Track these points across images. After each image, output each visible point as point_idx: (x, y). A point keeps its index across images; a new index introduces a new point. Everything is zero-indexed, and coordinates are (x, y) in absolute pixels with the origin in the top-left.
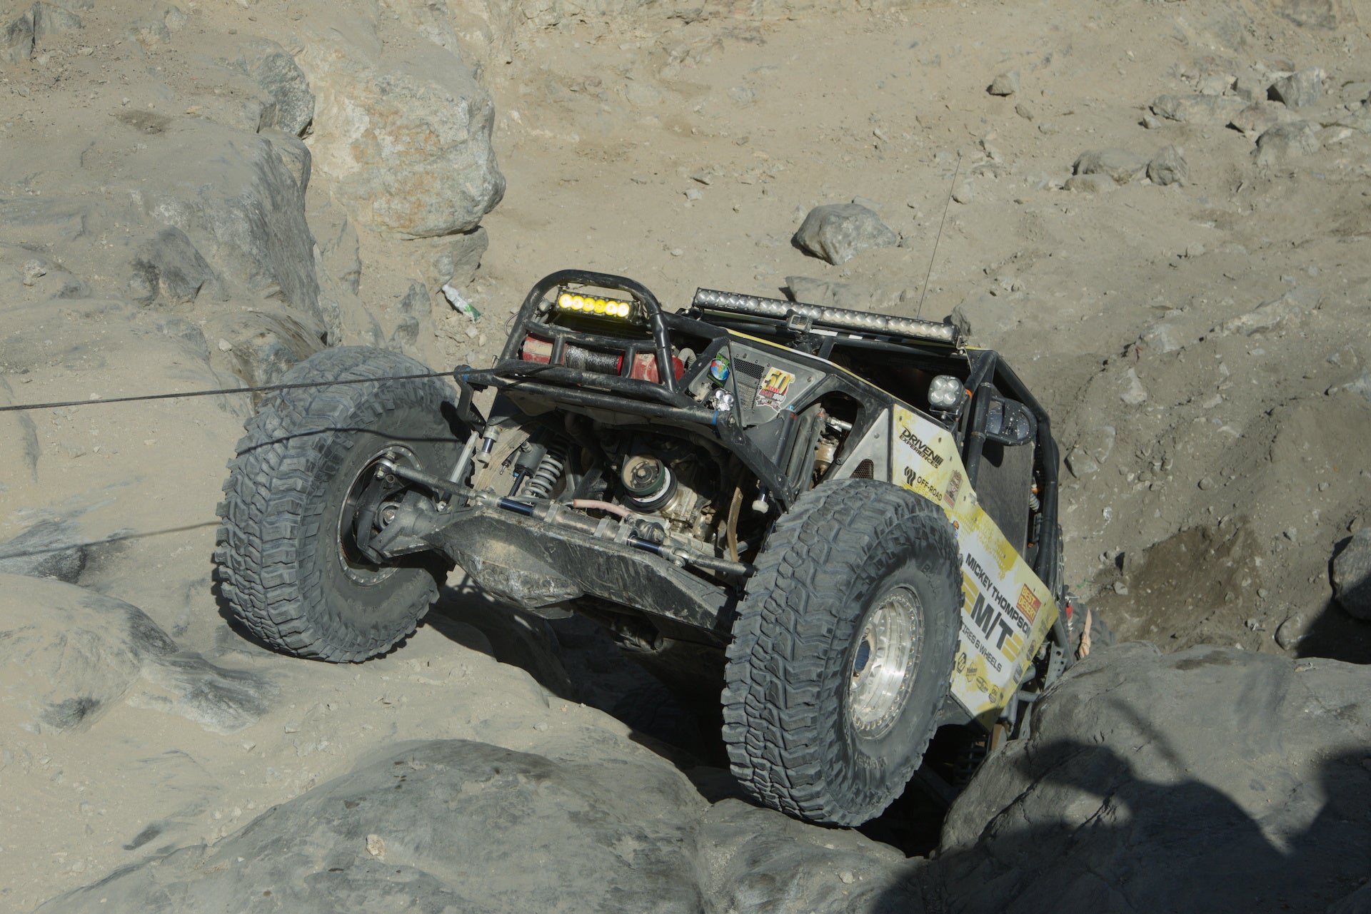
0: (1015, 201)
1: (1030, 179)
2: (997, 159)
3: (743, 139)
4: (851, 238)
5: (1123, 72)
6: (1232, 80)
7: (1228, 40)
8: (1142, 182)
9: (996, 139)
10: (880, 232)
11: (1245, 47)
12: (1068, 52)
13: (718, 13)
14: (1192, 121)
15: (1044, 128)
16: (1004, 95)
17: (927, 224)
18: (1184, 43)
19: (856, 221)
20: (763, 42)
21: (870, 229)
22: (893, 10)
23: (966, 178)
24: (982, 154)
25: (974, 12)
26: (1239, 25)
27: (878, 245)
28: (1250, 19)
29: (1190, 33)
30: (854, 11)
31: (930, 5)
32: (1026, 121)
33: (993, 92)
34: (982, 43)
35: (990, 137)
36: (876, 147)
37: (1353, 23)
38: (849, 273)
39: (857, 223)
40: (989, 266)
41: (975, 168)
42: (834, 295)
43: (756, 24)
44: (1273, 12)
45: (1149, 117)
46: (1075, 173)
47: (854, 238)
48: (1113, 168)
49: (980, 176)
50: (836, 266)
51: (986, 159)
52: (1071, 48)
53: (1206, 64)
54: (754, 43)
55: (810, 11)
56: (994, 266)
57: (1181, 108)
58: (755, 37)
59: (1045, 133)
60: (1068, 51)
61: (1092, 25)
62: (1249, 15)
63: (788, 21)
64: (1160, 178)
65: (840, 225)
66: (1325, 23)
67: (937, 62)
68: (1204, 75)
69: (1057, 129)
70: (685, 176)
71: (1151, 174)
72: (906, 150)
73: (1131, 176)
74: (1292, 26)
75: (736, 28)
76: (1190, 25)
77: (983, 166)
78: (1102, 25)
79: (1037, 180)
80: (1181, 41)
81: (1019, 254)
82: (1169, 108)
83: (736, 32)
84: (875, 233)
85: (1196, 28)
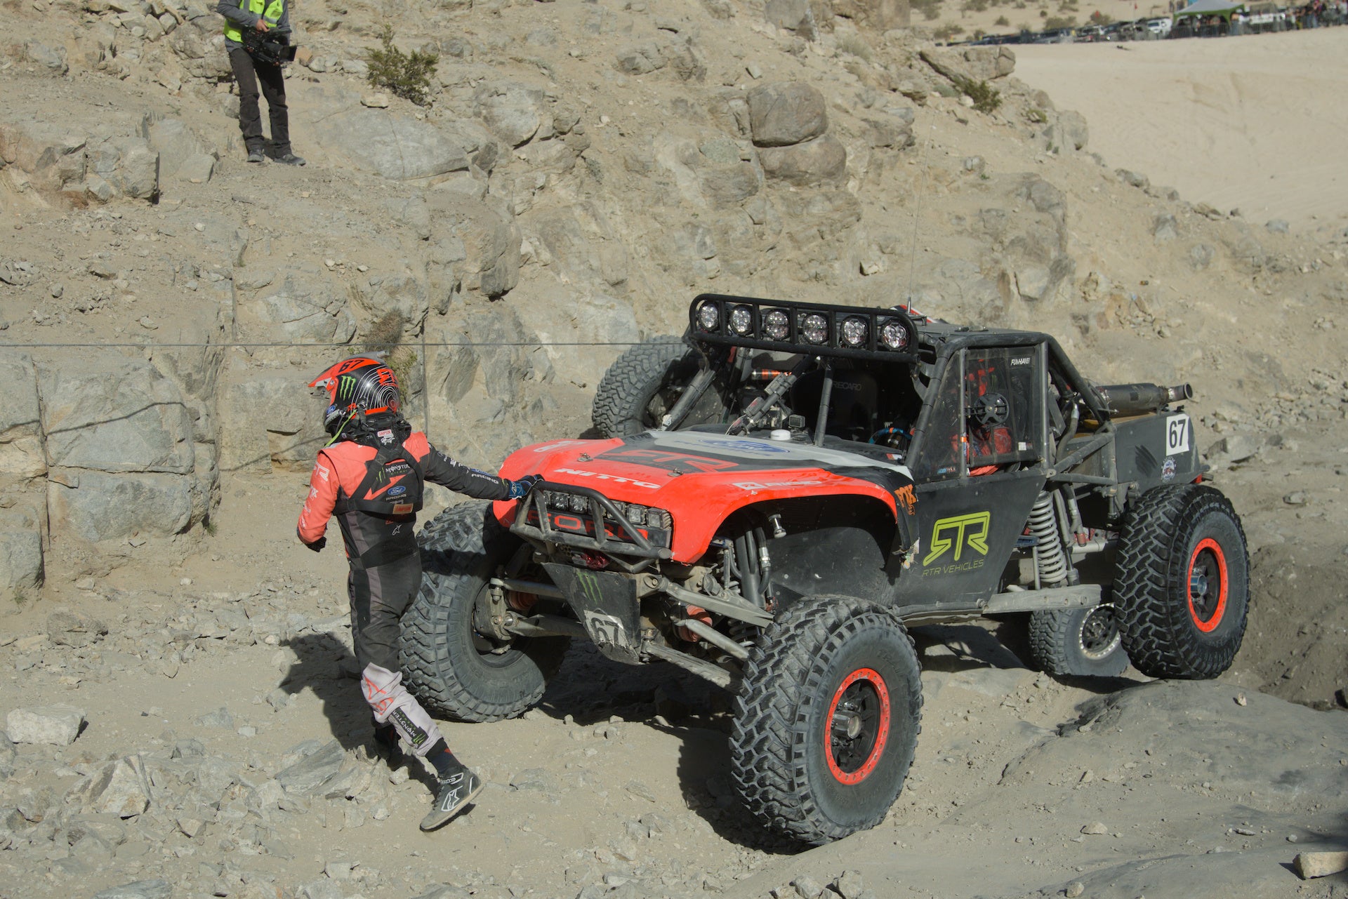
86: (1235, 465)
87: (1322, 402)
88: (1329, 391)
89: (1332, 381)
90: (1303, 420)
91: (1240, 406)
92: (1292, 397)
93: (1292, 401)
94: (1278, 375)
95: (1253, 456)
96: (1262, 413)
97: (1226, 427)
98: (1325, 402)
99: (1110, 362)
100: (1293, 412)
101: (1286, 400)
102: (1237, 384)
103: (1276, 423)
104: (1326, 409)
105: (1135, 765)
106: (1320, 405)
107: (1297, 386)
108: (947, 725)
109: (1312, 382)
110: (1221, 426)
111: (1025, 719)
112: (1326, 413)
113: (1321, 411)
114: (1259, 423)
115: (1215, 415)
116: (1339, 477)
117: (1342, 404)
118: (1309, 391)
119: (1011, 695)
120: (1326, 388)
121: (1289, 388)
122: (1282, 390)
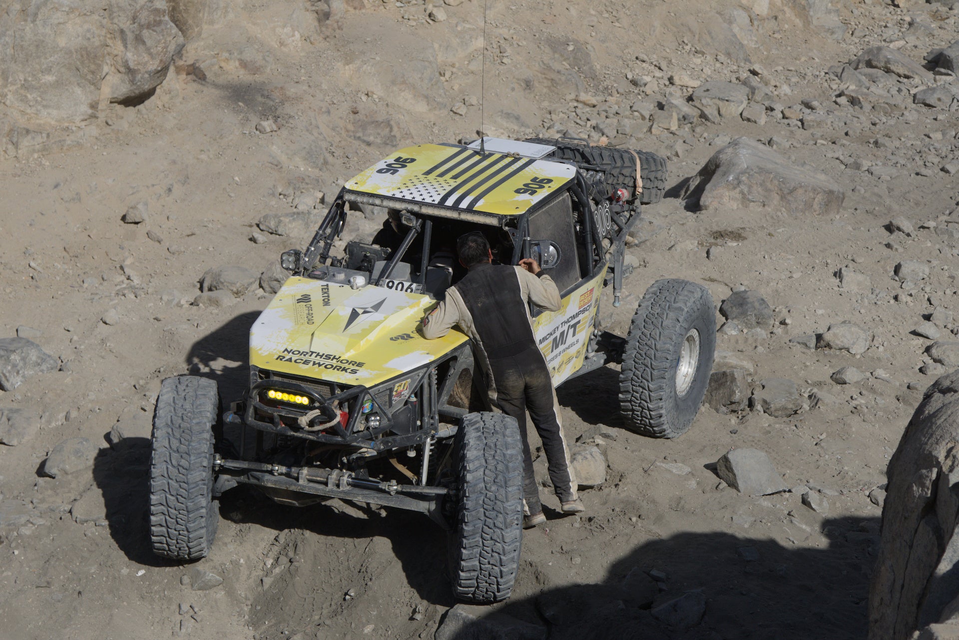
0: (155, 319)
1: (165, 298)
2: (136, 281)
4: (19, 368)
5: (232, 195)
6: (320, 195)
7: (314, 162)
8: (256, 292)
9: (133, 263)
10: (43, 360)
11: (328, 167)
12: (185, 182)
14: (291, 235)
15: (172, 249)
16: (136, 223)
17: (82, 347)
18: (279, 167)
19: (22, 352)
21: (34, 358)
22: (36, 156)
23: (111, 300)
24: (123, 278)
25: (105, 153)
26: (321, 149)
27: (42, 371)
28: (329, 142)
29: (283, 158)
30: (2, 159)
31: (67, 149)
32: (158, 244)
33: (127, 221)
34: (114, 180)
35: (128, 262)
36: (32, 278)
37: (410, 140)
38: (20, 398)
39: (23, 354)
40: (138, 383)
41: (118, 290)
42: (9, 420)
44: (347, 136)
45: (257, 234)
46: (201, 289)
47: (21, 368)
48: (232, 284)
49: (123, 298)
50: (8, 392)
51: (126, 281)
52: (188, 178)
53: (298, 183)
56: (142, 382)
57: (282, 225)
59: (173, 254)
60: (186, 180)
61: (203, 157)
62: (328, 139)
64: (271, 288)
65: (8, 358)
66: (388, 142)
67: (77, 198)
68: (298, 193)
69: (183, 249)
71: (263, 285)
72: (58, 278)
73: (247, 288)
74: (363, 146)
76: (282, 152)
77: (125, 288)
78: (211, 156)
79: (171, 298)
80: (277, 166)
81: (162, 369)
82: (273, 224)
84: (39, 361)
85: (287, 154)
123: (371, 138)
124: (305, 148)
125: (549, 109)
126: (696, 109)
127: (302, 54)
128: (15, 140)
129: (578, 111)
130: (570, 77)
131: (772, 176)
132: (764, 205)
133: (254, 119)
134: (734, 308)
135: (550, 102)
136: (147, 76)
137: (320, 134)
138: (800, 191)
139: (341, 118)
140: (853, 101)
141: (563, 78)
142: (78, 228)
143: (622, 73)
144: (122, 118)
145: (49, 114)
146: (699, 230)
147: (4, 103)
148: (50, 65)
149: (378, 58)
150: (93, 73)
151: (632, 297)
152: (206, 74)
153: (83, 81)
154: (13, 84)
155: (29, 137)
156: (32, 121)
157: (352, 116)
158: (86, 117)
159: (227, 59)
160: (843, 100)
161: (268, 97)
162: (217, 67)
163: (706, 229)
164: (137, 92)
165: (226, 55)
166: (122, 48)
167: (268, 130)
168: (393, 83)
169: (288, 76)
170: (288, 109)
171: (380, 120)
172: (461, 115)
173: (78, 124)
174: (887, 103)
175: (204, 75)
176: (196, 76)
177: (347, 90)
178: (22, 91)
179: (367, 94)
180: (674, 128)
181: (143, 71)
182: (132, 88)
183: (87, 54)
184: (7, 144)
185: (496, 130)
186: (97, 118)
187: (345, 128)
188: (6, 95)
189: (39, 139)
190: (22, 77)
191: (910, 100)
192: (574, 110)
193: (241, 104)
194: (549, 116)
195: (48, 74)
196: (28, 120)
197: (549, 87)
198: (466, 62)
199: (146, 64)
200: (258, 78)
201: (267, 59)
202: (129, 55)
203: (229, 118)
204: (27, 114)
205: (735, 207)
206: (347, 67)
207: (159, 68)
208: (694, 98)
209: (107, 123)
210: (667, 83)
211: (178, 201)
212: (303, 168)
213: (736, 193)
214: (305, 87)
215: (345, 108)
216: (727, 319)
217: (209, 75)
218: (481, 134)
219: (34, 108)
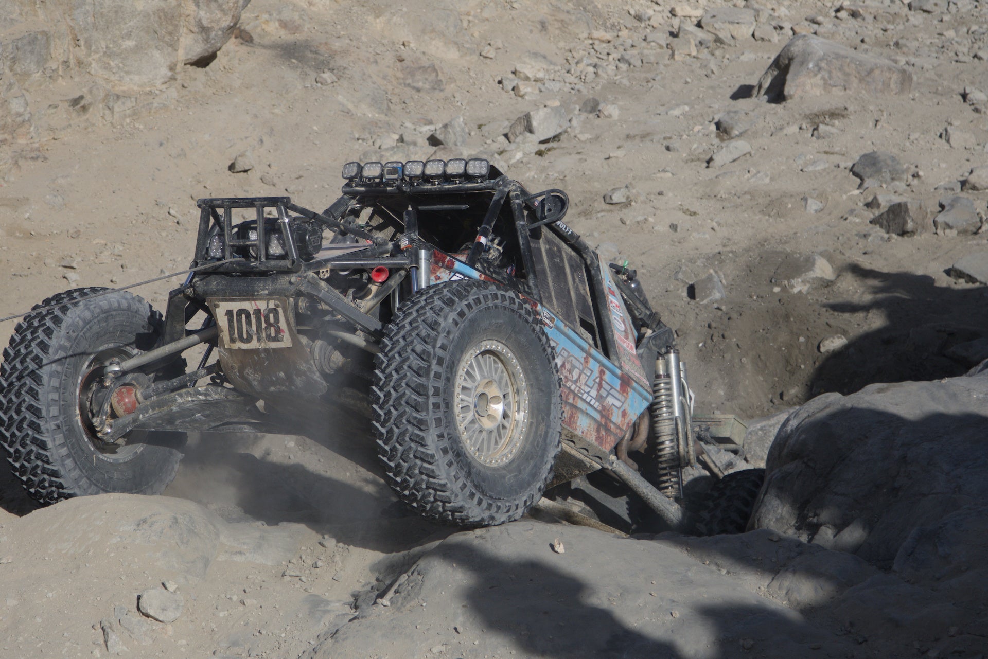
3: (76, 232)
5: (317, 142)
6: (396, 137)
7: (379, 108)
12: (271, 133)
13: (6, 140)
16: (245, 171)
18: (351, 114)
20: (46, 159)
22: (128, 120)
25: (191, 113)
26: (383, 95)
28: (384, 90)
29: (350, 106)
30: (101, 125)
31: (155, 112)
32: (272, 187)
33: (236, 170)
34: (210, 135)
36: (178, 223)
37: (455, 84)
43: (36, 145)
44: (398, 83)
52: (272, 130)
53: (372, 128)
54: (40, 160)
55: (69, 130)
58: (38, 156)
59: (294, 193)
61: (276, 111)
62: (382, 88)
63: (53, 141)
66: (436, 86)
67: (182, 155)
68: (375, 136)
70: (54, 266)
74: (414, 92)
75: (22, 151)
76: (348, 101)
78: (284, 110)
80: (348, 113)
83: (24, 153)
85: (352, 102)
86: (543, 147)
87: (645, 40)
88: (652, 22)
89: (657, 8)
90: (623, 66)
91: (545, 57)
92: (608, 36)
93: (609, 42)
94: (589, 8)
95: (566, 132)
96: (573, 62)
97: (529, 90)
98: (649, 39)
99: (377, 17)
100: (611, 57)
101: (602, 41)
102: (539, 27)
103: (591, 76)
104: (652, 49)
105: (443, 648)
106: (644, 44)
107: (613, 20)
108: (221, 615)
109: (632, 12)
110: (523, 89)
111: (312, 591)
112: (651, 53)
113: (646, 52)
114: (570, 78)
115: (514, 73)
116: (670, 155)
117: (671, 38)
118: (629, 26)
119: (294, 561)
120: (649, 19)
121: (604, 24)
122: (597, 29)
123: (420, 84)
124: (369, 95)
125: (567, 48)
126: (710, 34)
127: (331, 12)
128: (110, 107)
129: (596, 47)
130: (579, 15)
131: (848, 60)
132: (845, 89)
133: (313, 75)
134: (867, 169)
135: (566, 42)
136: (220, 33)
137: (374, 83)
138: (877, 72)
139: (388, 67)
140: (854, 14)
141: (573, 18)
142: (191, 181)
143: (623, 10)
144: (195, 79)
145: (131, 79)
146: (793, 116)
147: (89, 72)
148: (130, 30)
149: (405, 9)
150: (170, 34)
151: (762, 174)
152: (252, 35)
153: (161, 43)
154: (96, 52)
155: (120, 103)
156: (117, 88)
157: (399, 64)
158: (166, 80)
159: (267, 21)
160: (843, 14)
161: (316, 52)
162: (259, 29)
163: (800, 114)
164: (211, 50)
165: (266, 16)
166: (194, 7)
167: (329, 81)
168: (423, 31)
169: (327, 33)
170: (339, 62)
171: (427, 65)
172: (491, 58)
173: (159, 87)
174: (887, 13)
175: (251, 37)
176: (243, 39)
177: (385, 41)
178: (105, 59)
179: (404, 45)
180: (694, 53)
181: (216, 28)
182: (206, 47)
183: (165, 16)
184: (104, 109)
185: (532, 67)
186: (175, 79)
187: (395, 76)
188: (91, 64)
189: (129, 104)
190: (103, 44)
191: (907, 9)
192: (591, 47)
193: (294, 61)
194: (570, 54)
195: (129, 39)
196: (113, 87)
197: (560, 29)
198: (479, 11)
199: (218, 21)
200: (299, 37)
201: (304, 17)
202: (202, 13)
203: (289, 75)
204: (111, 81)
205: (818, 94)
206: (378, 20)
207: (232, 24)
208: (703, 25)
209: (183, 86)
210: (670, 15)
211: (272, 151)
212: (371, 114)
213: (818, 80)
214: (348, 41)
215: (389, 58)
216: (862, 179)
217: (255, 38)
218: (517, 73)
219: (117, 75)
